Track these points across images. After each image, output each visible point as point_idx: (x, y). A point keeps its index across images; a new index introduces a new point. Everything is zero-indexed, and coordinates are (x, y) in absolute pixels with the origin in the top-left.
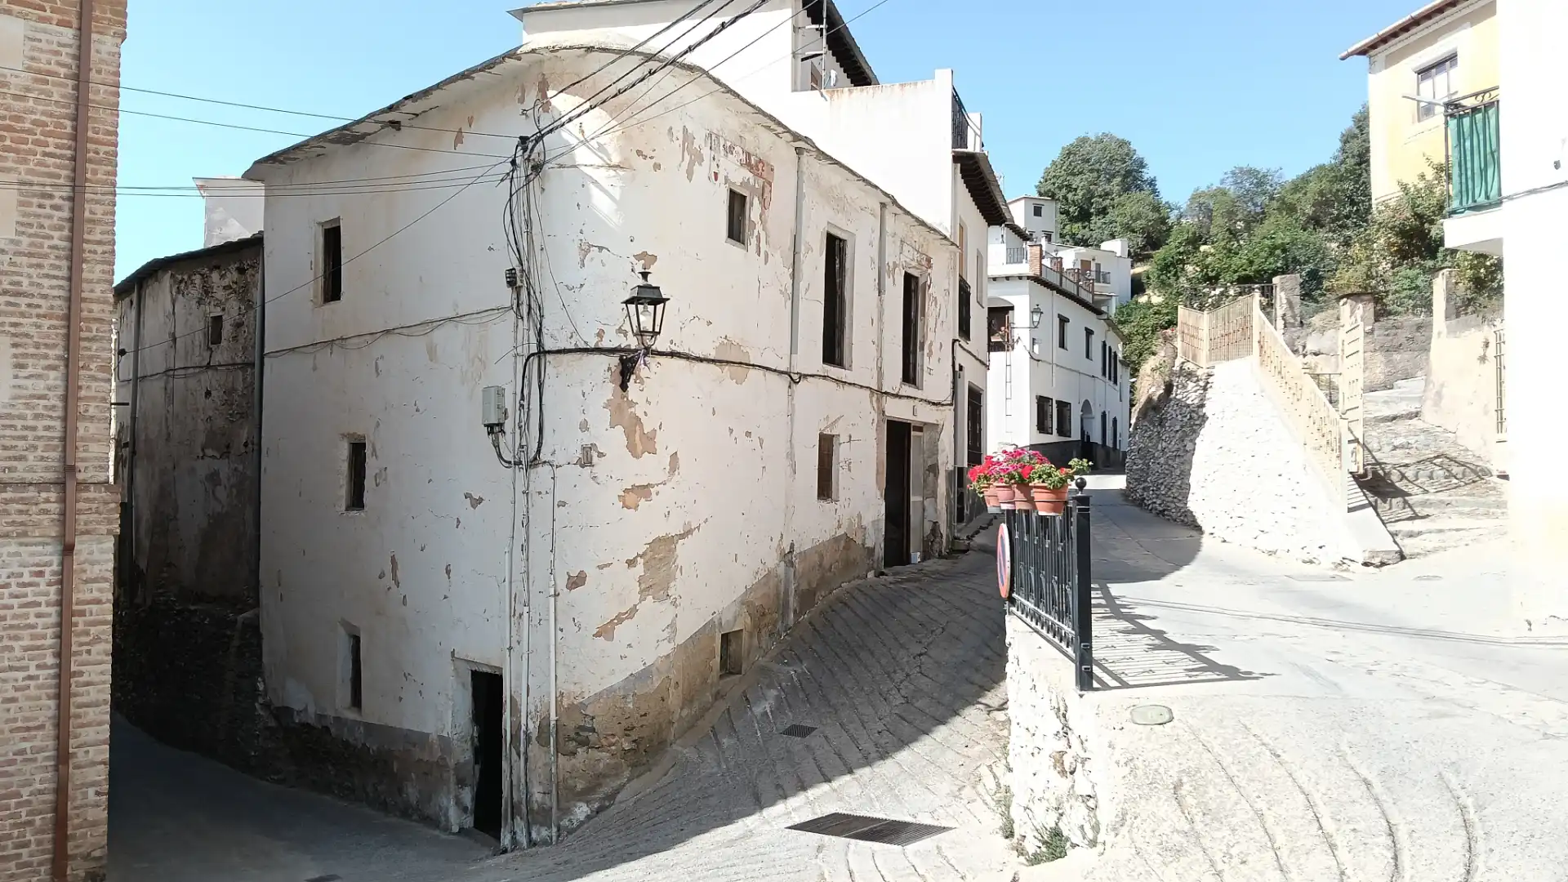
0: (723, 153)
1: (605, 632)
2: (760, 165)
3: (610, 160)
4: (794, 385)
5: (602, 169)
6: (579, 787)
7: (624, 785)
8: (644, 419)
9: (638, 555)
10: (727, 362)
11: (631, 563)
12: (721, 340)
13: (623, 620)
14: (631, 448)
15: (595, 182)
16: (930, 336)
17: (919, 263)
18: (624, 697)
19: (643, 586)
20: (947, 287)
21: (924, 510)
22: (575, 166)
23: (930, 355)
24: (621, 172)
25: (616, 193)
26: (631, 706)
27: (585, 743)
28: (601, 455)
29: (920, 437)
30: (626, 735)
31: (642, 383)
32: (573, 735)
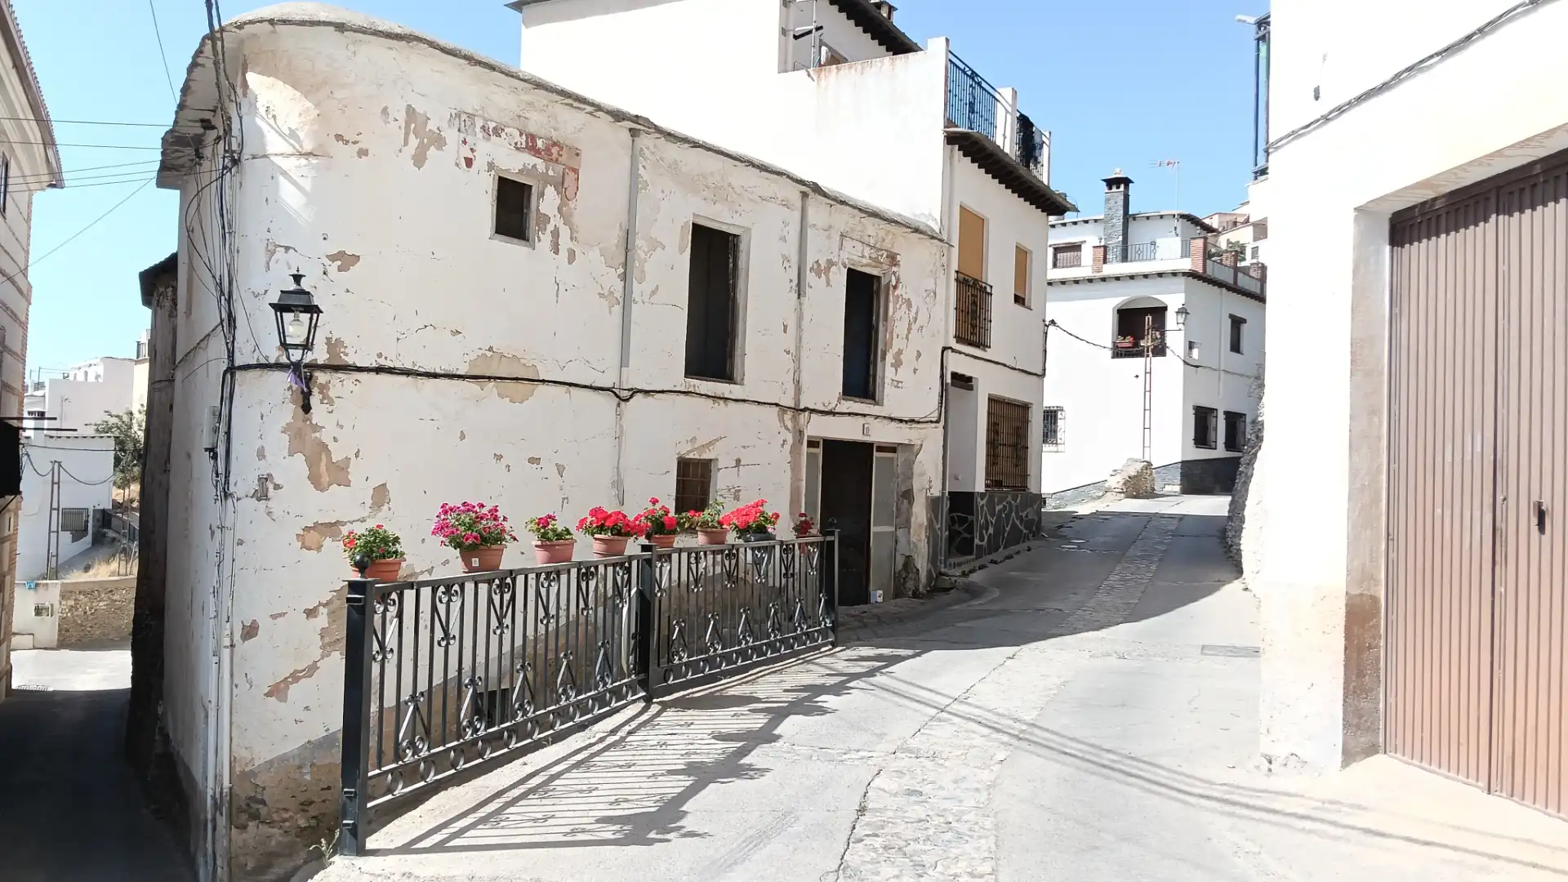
0: (480, 135)
1: (278, 691)
2: (554, 150)
3: (301, 147)
4: (623, 404)
5: (293, 158)
6: (250, 866)
7: (301, 866)
8: (332, 446)
9: (320, 604)
10: (489, 378)
11: (311, 613)
12: (480, 353)
13: (299, 678)
14: (315, 480)
15: (284, 173)
16: (897, 344)
17: (876, 260)
18: (300, 767)
19: (327, 640)
20: (931, 286)
21: (896, 542)
22: (265, 156)
23: (897, 364)
24: (314, 161)
25: (307, 184)
26: (308, 777)
27: (255, 816)
28: (277, 487)
29: (893, 458)
30: (303, 810)
31: (331, 403)
32: (244, 806)
